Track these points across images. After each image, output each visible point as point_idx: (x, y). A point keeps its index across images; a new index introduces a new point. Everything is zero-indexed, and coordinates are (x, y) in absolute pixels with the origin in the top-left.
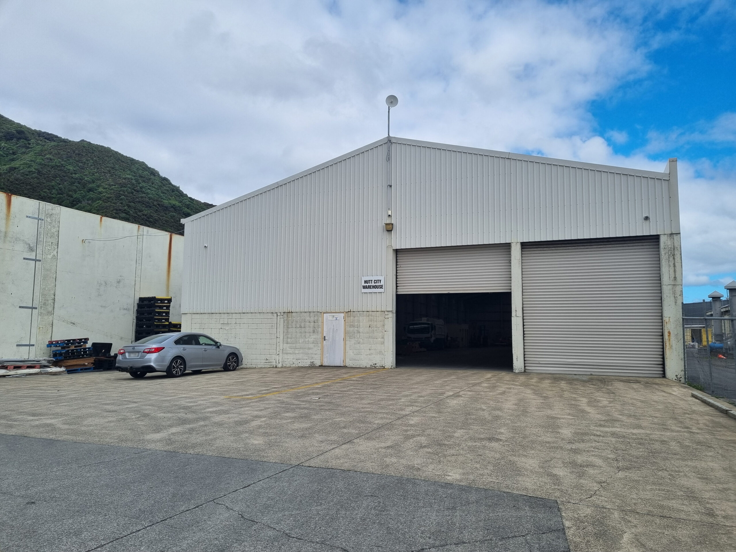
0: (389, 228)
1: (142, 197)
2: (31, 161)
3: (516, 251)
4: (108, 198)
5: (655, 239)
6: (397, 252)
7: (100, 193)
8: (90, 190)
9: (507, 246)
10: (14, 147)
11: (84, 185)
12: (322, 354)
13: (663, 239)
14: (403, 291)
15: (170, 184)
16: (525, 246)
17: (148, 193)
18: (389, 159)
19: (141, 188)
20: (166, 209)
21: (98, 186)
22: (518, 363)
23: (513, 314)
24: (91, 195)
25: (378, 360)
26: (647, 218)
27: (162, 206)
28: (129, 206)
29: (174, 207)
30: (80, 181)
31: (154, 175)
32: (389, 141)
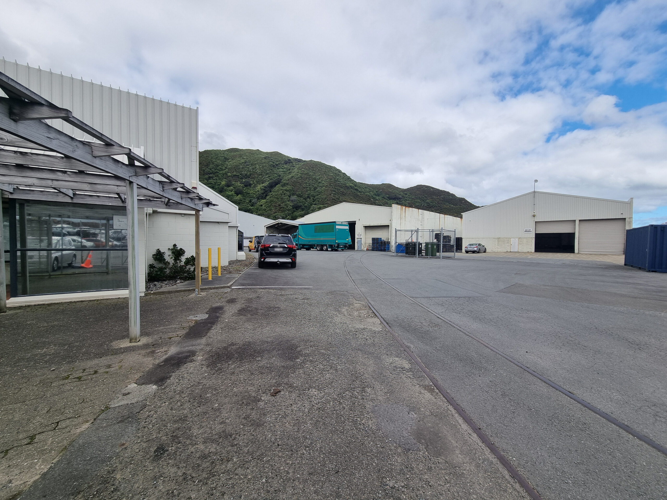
0: (534, 216)
1: (339, 183)
2: (297, 172)
3: (577, 222)
4: (327, 185)
5: (625, 219)
6: (536, 222)
7: (323, 183)
8: (319, 183)
9: (574, 221)
10: (289, 167)
11: (317, 181)
12: (510, 249)
13: (627, 219)
14: (537, 232)
15: (347, 176)
16: (580, 221)
17: (340, 182)
18: (534, 197)
19: (338, 179)
20: (348, 188)
21: (322, 181)
22: (576, 251)
23: (576, 238)
24: (320, 185)
25: (530, 251)
26: (622, 214)
27: (346, 186)
28: (335, 188)
29: (351, 186)
30: (315, 179)
31: (340, 172)
32: (534, 192)
